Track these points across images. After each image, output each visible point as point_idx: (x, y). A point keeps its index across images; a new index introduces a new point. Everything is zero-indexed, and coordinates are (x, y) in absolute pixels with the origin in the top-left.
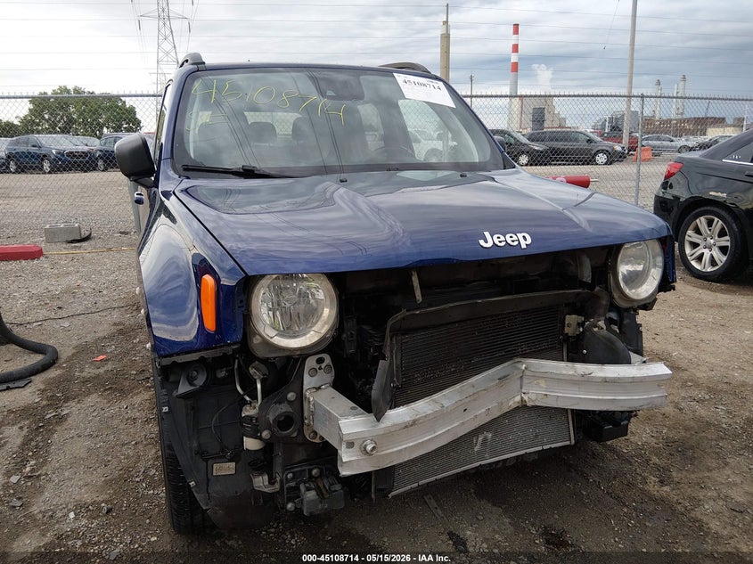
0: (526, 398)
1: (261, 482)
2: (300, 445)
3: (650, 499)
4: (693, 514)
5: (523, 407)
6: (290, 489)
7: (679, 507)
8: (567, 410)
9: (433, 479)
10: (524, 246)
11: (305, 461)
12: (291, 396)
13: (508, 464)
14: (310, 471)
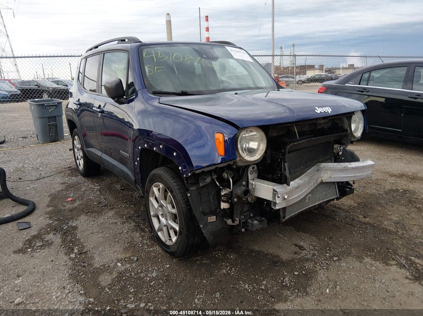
0: (323, 179)
1: (229, 222)
2: (246, 204)
3: (363, 223)
4: (381, 226)
5: (322, 183)
6: (243, 223)
7: (375, 225)
8: (335, 182)
9: (294, 214)
10: (330, 112)
11: (247, 211)
12: (244, 183)
13: (316, 207)
14: (250, 214)
